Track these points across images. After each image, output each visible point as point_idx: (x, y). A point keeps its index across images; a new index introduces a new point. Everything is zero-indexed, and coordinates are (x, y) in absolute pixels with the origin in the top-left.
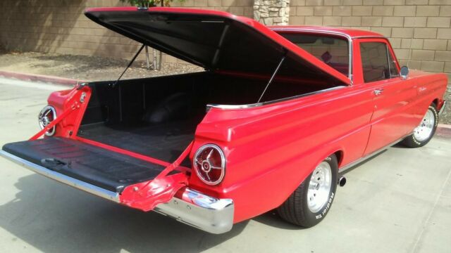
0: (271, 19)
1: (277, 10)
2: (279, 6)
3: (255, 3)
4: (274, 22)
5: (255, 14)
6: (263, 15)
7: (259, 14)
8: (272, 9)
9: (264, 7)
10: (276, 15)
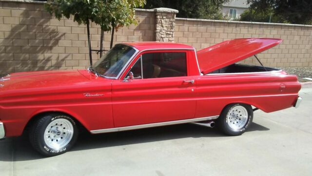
0: (167, 39)
1: (171, 33)
2: (173, 31)
3: (157, 28)
4: (169, 41)
5: (157, 35)
6: (162, 36)
7: (160, 35)
8: (169, 33)
9: (163, 31)
10: (170, 36)
